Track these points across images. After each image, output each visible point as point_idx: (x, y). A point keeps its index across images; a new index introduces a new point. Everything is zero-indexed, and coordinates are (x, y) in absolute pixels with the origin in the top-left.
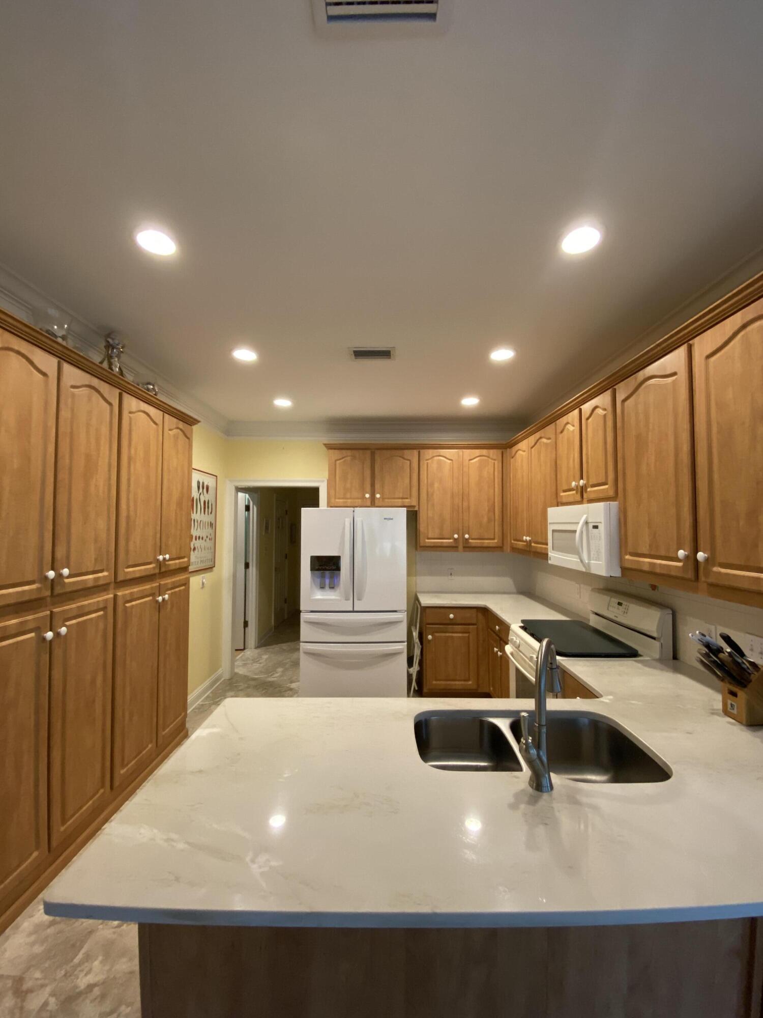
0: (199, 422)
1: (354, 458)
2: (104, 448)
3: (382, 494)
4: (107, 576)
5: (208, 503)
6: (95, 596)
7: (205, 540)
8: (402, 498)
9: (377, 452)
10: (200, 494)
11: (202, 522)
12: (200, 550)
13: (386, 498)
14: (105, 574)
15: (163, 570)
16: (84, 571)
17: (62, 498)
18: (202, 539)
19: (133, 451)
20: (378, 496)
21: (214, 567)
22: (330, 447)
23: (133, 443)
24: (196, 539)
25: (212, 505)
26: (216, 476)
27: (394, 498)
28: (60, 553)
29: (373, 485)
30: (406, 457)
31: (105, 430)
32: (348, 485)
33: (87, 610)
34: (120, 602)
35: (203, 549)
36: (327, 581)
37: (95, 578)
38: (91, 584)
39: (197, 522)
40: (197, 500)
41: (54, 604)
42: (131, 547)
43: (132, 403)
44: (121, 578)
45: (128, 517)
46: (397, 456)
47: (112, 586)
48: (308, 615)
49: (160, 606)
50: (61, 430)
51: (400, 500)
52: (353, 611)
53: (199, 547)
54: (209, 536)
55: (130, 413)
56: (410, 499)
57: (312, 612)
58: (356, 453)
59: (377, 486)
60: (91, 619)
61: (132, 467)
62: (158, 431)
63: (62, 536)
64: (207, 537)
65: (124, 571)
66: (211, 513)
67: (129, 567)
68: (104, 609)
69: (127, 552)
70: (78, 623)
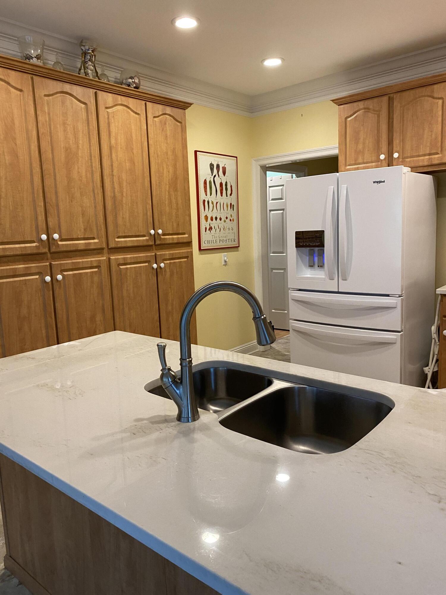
0: (191, 104)
1: (367, 109)
2: (83, 141)
3: (402, 153)
4: (97, 242)
5: (226, 185)
6: (89, 257)
7: (225, 221)
8: (430, 154)
9: (397, 97)
10: (215, 176)
11: (218, 204)
12: (218, 230)
13: (407, 158)
14: (96, 241)
15: (158, 242)
16: (74, 237)
17: (48, 182)
18: (221, 219)
19: (113, 141)
20: (396, 155)
21: (239, 247)
22: (339, 102)
23: (113, 134)
24: (212, 219)
25: (231, 186)
26: (236, 157)
27: (419, 156)
28: (52, 223)
29: (390, 143)
30: (436, 95)
31: (81, 127)
32: (360, 146)
33: (81, 266)
34: (113, 264)
35: (222, 230)
36: (316, 259)
37: (85, 243)
38: (82, 248)
39: (213, 203)
40: (210, 182)
41: (54, 259)
42: (120, 221)
43: (107, 98)
44: (112, 245)
45: (114, 197)
46: (425, 96)
47: (105, 251)
48: (295, 293)
49: (157, 272)
50: (41, 131)
51: (427, 157)
52: (338, 293)
53: (217, 227)
54: (229, 218)
55: (107, 108)
56: (441, 154)
57: (300, 290)
58: (369, 104)
59: (396, 142)
60: (87, 273)
61: (114, 155)
62: (140, 120)
63: (52, 211)
64: (227, 218)
65: (115, 240)
66: (231, 195)
67: (118, 237)
68: (98, 267)
69: (116, 225)
70: (73, 274)
